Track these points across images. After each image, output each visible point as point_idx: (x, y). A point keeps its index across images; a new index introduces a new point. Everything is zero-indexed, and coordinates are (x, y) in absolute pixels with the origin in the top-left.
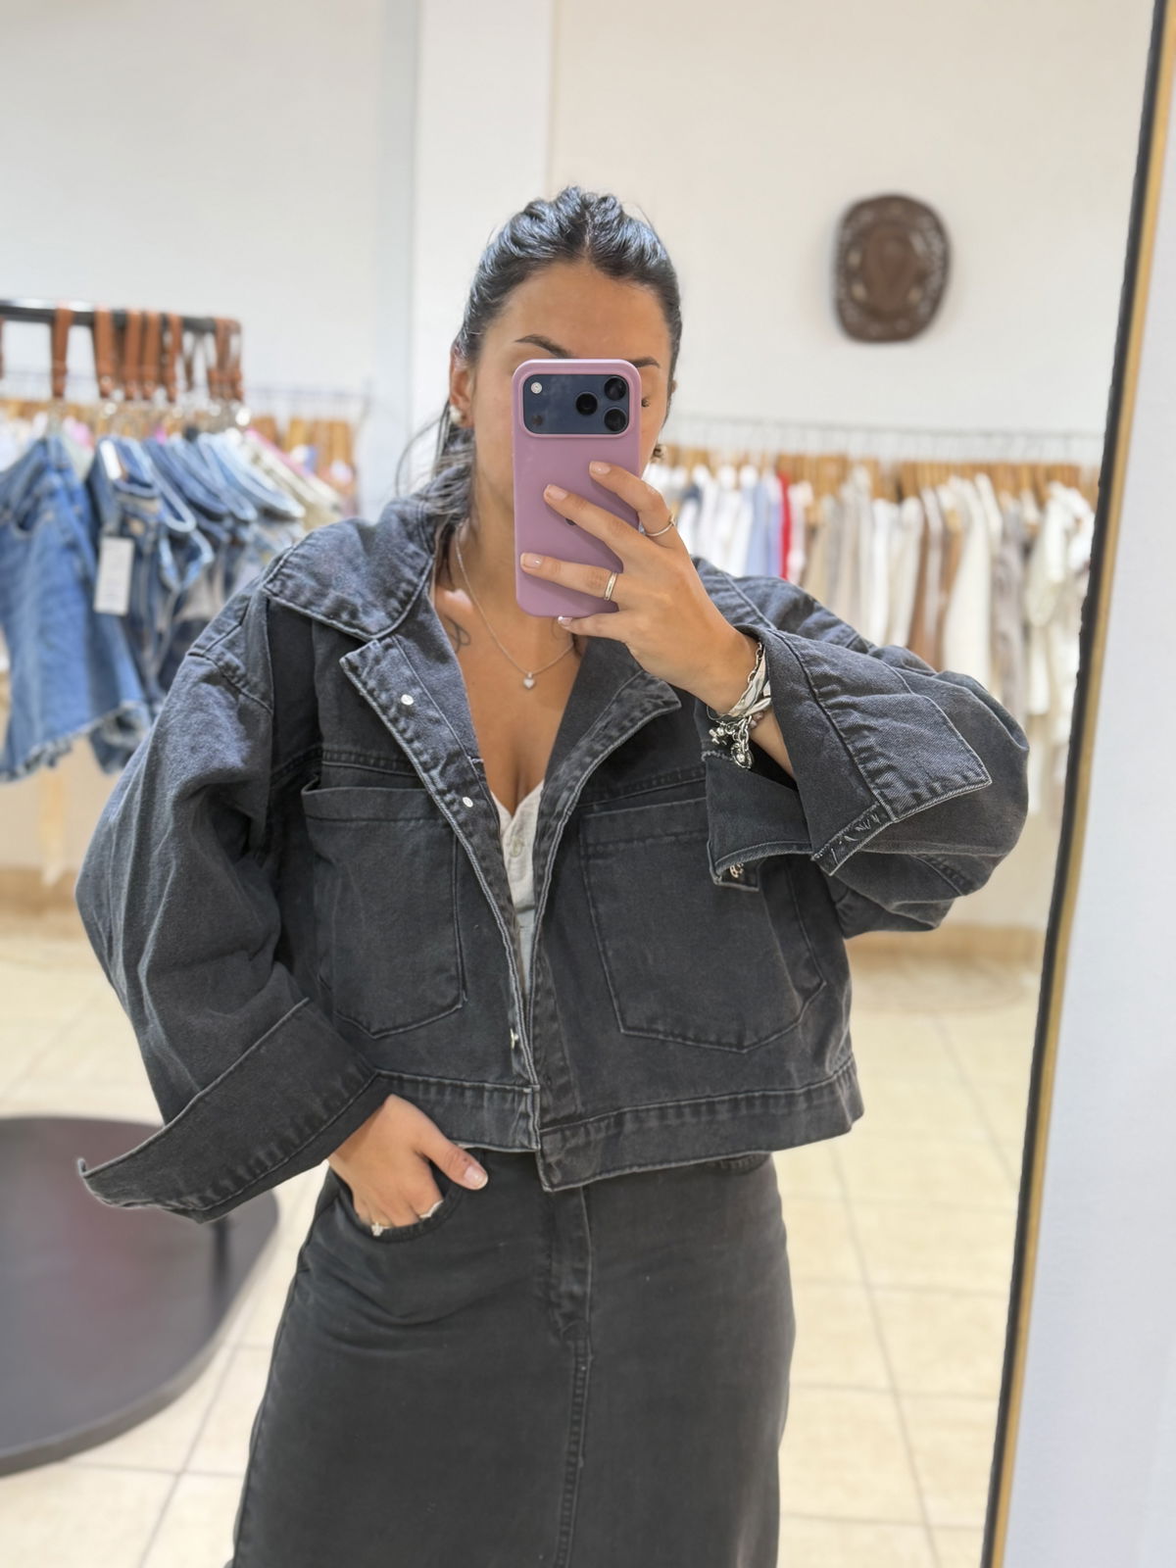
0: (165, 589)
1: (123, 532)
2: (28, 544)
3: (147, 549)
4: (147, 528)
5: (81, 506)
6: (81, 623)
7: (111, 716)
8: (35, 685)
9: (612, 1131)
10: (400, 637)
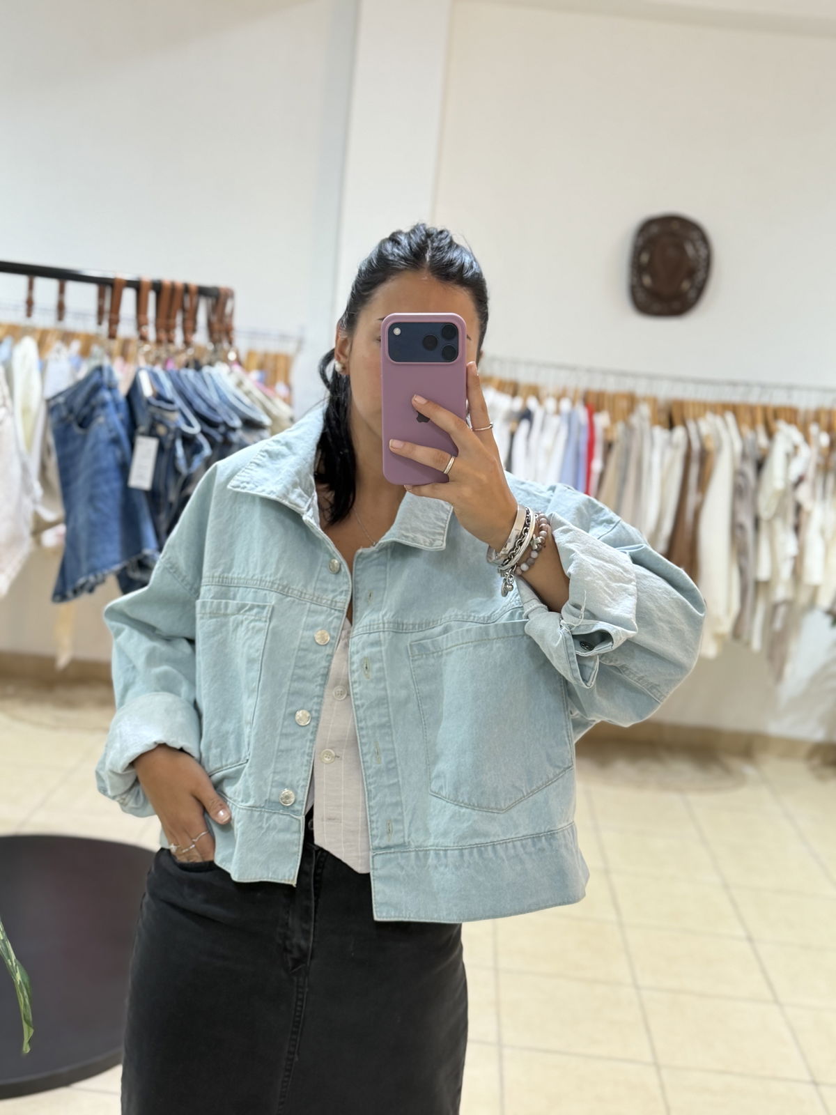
0: (177, 473)
1: (152, 433)
2: (84, 438)
3: (167, 445)
4: (168, 430)
5: (123, 414)
6: (118, 495)
7: (134, 559)
8: (83, 536)
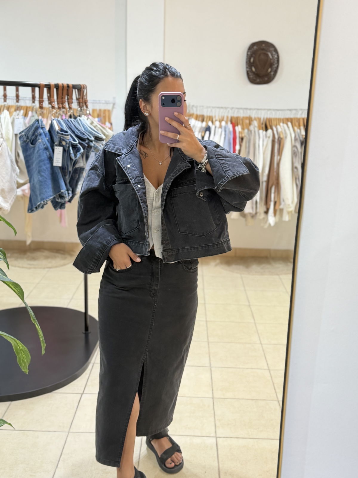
0: (71, 159)
1: (60, 145)
2: (34, 148)
3: (67, 149)
4: (67, 144)
5: (48, 137)
6: (49, 169)
7: (58, 194)
8: (37, 186)
9: (177, 252)
10: (129, 154)
